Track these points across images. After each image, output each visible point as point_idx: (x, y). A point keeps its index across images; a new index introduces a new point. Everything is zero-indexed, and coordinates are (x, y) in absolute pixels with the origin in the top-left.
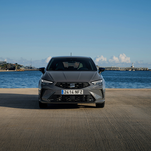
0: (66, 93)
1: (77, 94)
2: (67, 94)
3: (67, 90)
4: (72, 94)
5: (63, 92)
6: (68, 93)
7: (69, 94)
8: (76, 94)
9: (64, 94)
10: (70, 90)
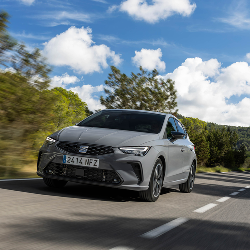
0: (70, 161)
1: (89, 166)
2: (71, 164)
3: (72, 157)
4: (80, 165)
5: (66, 160)
6: (74, 162)
7: (75, 164)
8: (87, 166)
9: (67, 163)
10: (77, 157)
